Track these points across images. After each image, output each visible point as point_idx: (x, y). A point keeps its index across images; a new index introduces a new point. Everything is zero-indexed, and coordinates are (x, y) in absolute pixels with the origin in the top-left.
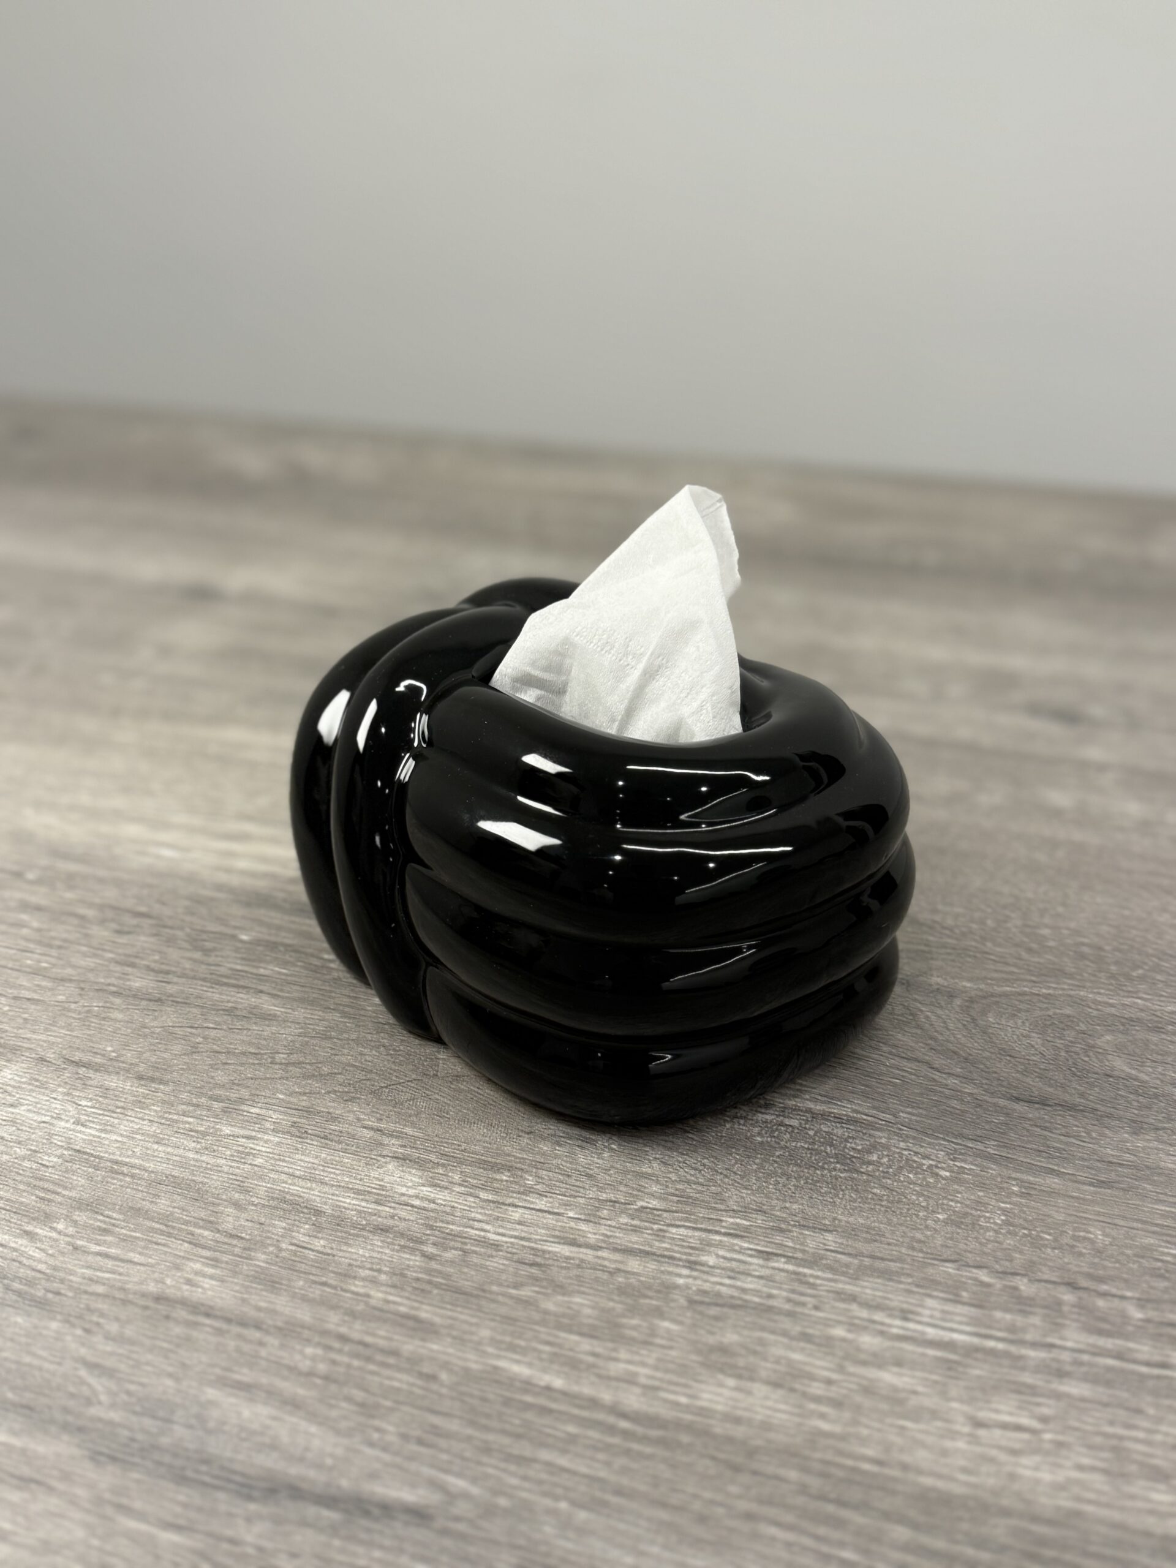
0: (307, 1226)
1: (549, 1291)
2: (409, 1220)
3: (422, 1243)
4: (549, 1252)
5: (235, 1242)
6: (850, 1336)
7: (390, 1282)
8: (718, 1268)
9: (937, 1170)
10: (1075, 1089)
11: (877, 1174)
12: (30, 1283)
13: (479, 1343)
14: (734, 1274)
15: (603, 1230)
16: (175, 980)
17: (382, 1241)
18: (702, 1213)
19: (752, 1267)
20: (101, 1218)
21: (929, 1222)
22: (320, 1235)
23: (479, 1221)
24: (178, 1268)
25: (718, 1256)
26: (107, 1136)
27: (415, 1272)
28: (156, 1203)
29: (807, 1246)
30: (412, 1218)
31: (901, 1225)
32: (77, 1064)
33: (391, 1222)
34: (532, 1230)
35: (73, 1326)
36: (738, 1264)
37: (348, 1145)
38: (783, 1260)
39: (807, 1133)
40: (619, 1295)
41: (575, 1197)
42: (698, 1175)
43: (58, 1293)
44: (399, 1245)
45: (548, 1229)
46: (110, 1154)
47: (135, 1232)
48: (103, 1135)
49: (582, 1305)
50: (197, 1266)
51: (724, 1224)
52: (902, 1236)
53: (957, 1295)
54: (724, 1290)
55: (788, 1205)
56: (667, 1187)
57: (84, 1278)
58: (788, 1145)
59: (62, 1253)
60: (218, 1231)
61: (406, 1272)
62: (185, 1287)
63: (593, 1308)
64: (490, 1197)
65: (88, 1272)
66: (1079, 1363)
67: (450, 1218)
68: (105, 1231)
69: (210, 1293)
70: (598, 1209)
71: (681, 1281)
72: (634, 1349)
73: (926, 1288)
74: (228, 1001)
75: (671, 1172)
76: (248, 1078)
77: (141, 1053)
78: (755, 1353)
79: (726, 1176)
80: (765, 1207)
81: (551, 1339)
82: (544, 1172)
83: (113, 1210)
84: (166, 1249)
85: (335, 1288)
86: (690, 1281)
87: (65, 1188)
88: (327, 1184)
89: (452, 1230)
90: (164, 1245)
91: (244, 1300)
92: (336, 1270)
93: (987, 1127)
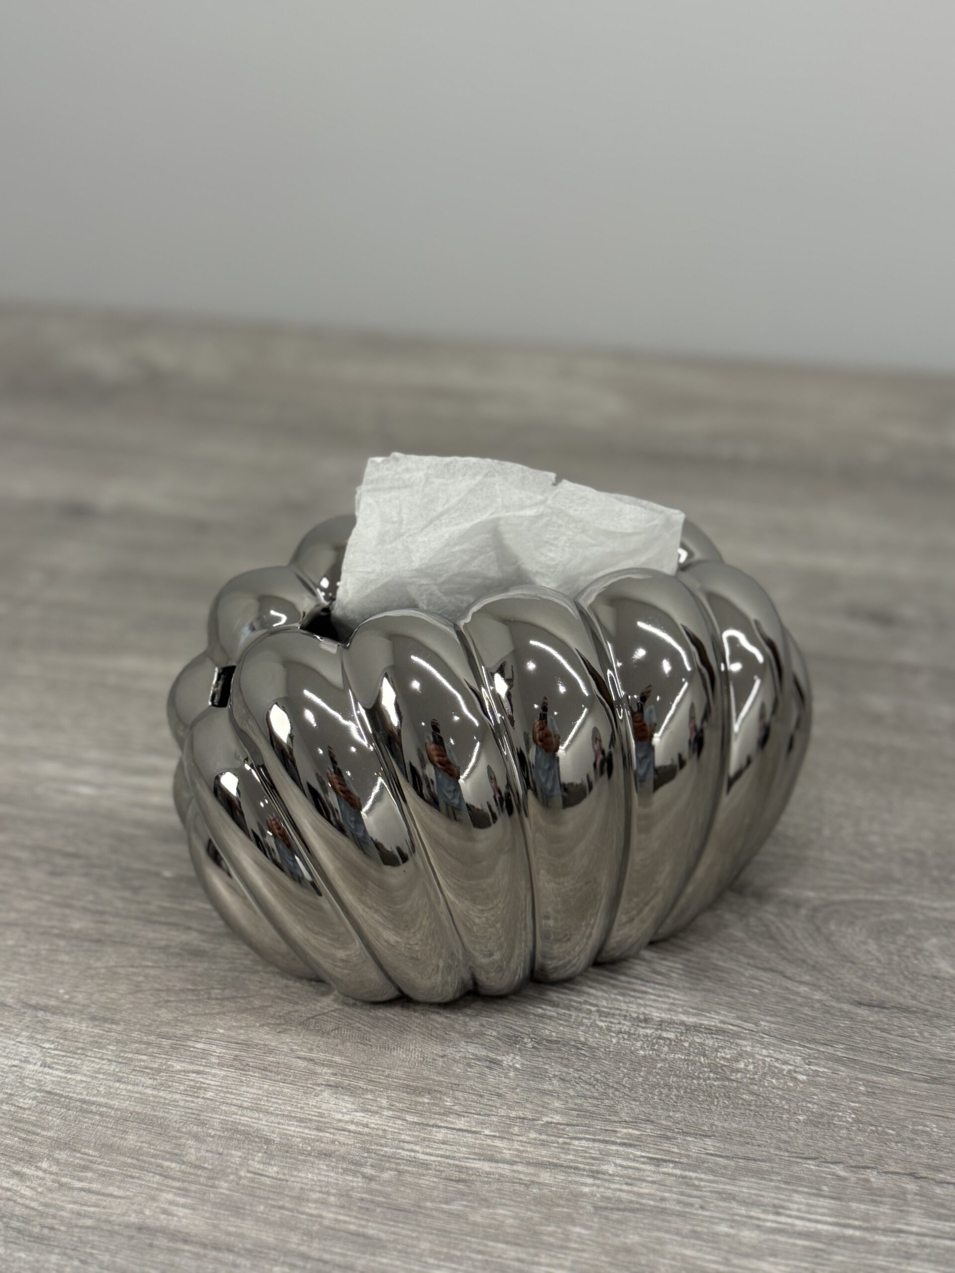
0: (260, 1155)
1: (476, 1205)
2: (347, 1144)
3: (361, 1165)
4: (472, 1169)
5: (199, 1172)
6: (732, 1231)
7: (338, 1203)
8: (617, 1176)
9: (795, 1075)
10: (908, 991)
11: (745, 1080)
12: (26, 1220)
13: (421, 1255)
14: (631, 1181)
15: (516, 1146)
16: (111, 919)
17: (327, 1165)
18: (599, 1125)
19: (645, 1174)
20: (79, 1155)
21: (792, 1124)
22: (273, 1163)
23: (409, 1142)
24: (153, 1199)
25: (616, 1165)
26: (73, 1077)
27: (359, 1192)
28: (126, 1139)
29: (690, 1151)
30: (350, 1143)
31: (768, 1127)
32: (36, 1008)
33: (333, 1148)
34: (455, 1148)
35: (70, 1258)
36: (633, 1171)
37: (286, 1075)
38: (671, 1165)
39: (682, 1045)
40: (535, 1206)
41: (489, 1115)
42: (593, 1090)
43: (52, 1228)
44: (342, 1168)
45: (467, 1146)
46: (78, 1094)
47: (111, 1167)
48: (69, 1076)
49: (505, 1216)
50: (170, 1197)
51: (619, 1135)
52: (770, 1138)
53: (819, 1190)
54: (624, 1196)
55: (671, 1114)
56: (567, 1102)
57: (73, 1213)
58: (667, 1057)
59: (50, 1190)
60: (184, 1163)
61: (351, 1193)
62: (163, 1217)
63: (514, 1218)
64: (416, 1119)
65: (76, 1207)
66: (925, 1246)
67: (383, 1141)
68: (85, 1168)
69: (184, 1220)
70: (509, 1126)
71: (586, 1190)
72: (553, 1253)
73: (793, 1184)
74: (162, 939)
75: (568, 1088)
76: (189, 1015)
77: (91, 994)
78: (654, 1251)
79: (617, 1090)
80: (652, 1117)
81: (481, 1248)
82: (460, 1094)
83: (86, 1147)
84: (140, 1182)
85: (292, 1210)
86: (595, 1189)
87: (44, 1129)
88: (272, 1114)
89: (386, 1152)
90: (138, 1178)
91: (215, 1227)
92: (290, 1194)
93: (835, 1031)
